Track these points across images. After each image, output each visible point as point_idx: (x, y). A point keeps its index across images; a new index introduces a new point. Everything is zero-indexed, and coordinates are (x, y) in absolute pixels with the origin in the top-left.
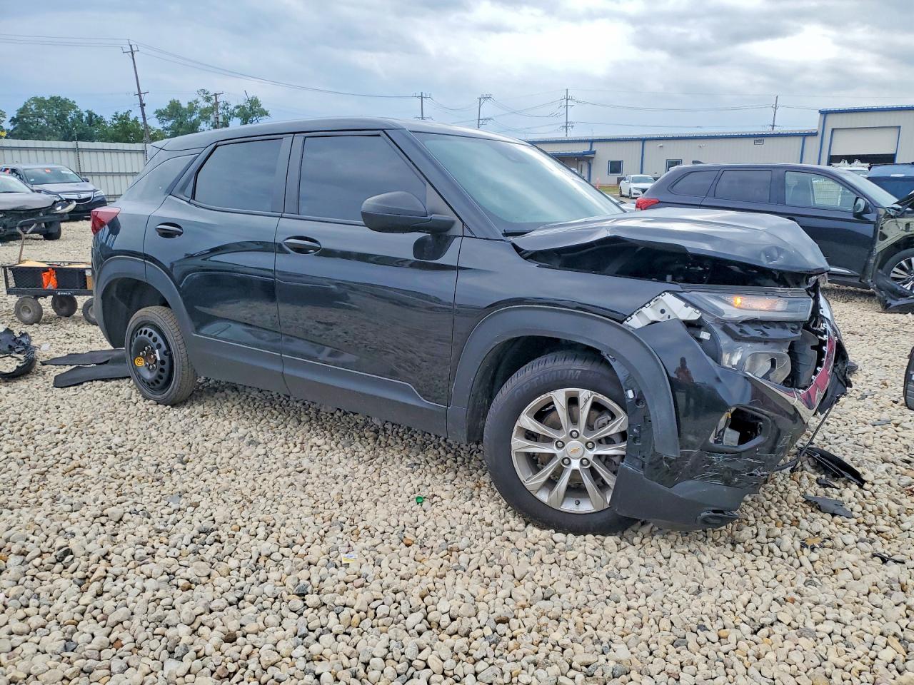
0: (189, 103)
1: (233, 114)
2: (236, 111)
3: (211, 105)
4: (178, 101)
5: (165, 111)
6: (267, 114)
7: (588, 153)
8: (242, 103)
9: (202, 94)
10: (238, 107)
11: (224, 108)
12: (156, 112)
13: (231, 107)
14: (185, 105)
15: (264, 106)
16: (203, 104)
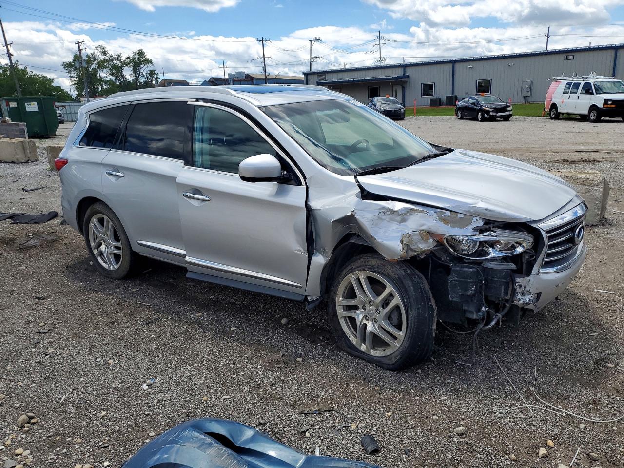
0: (88, 56)
1: (123, 63)
3: (107, 58)
6: (151, 63)
9: (100, 49)
10: (128, 58)
11: (117, 59)
12: (64, 64)
13: (123, 59)
14: (85, 57)
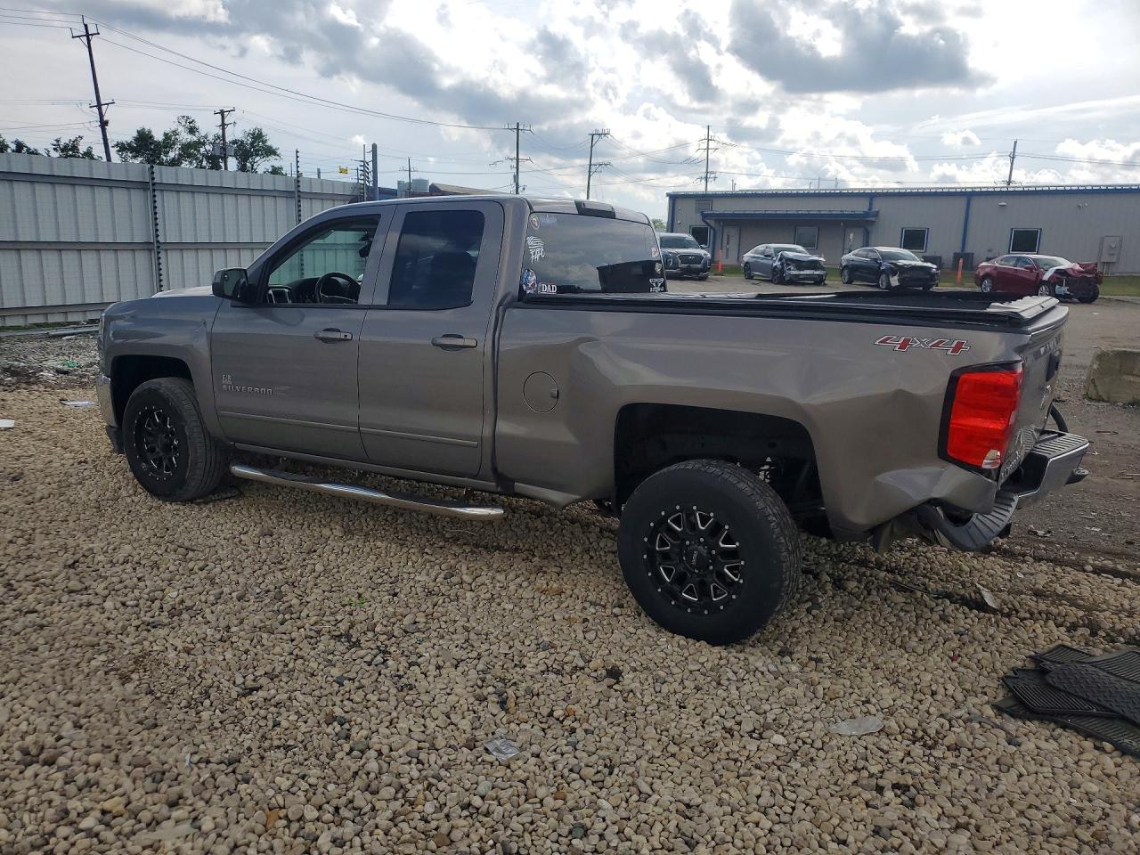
2: (234, 147)
4: (150, 132)
5: (129, 144)
6: (275, 153)
7: (866, 214)
8: (240, 136)
9: (184, 123)
10: (236, 142)
14: (159, 137)
15: (271, 142)
16: (186, 137)
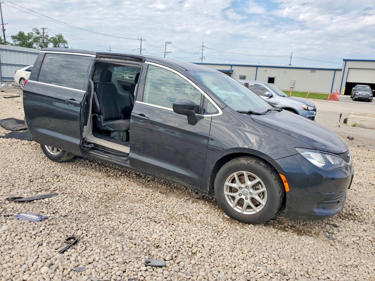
0: (28, 34)
1: (50, 41)
2: (52, 40)
3: (39, 36)
4: (23, 32)
5: (16, 36)
6: (66, 43)
8: (54, 36)
9: (35, 31)
10: (52, 38)
12: (12, 37)
13: (49, 38)
14: (26, 34)
15: (65, 39)
16: (35, 35)
